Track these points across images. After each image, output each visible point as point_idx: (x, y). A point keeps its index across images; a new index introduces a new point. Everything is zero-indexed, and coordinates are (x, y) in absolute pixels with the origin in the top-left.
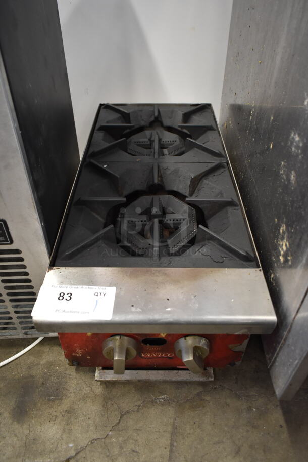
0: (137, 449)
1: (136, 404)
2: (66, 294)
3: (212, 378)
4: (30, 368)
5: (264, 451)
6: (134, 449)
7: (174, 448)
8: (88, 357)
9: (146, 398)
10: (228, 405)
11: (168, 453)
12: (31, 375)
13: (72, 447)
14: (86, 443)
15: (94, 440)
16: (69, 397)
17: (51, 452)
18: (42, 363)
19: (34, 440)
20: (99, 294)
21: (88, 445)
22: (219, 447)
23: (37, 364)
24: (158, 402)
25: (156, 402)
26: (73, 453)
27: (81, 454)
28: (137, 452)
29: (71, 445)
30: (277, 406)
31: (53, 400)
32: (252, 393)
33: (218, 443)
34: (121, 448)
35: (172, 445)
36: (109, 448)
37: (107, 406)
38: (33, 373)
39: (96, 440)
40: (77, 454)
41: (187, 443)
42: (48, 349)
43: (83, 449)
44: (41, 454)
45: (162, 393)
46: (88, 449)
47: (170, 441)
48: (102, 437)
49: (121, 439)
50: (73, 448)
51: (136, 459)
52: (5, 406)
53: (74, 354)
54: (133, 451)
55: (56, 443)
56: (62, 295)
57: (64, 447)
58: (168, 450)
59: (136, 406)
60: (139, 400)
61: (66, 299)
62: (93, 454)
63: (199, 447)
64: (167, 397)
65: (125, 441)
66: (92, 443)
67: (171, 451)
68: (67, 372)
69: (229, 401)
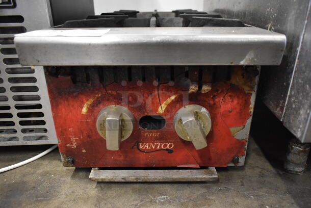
1: (132, 203)
3: (215, 175)
4: (24, 176)
8: (84, 151)
9: (144, 198)
10: (237, 204)
12: (23, 181)
16: (59, 198)
18: (38, 172)
23: (32, 174)
24: (157, 202)
25: (155, 202)
30: (292, 204)
31: (40, 201)
32: (260, 193)
37: (99, 205)
38: (26, 179)
42: (47, 163)
45: (162, 194)
53: (68, 145)
59: (133, 205)
60: (136, 200)
64: (167, 197)
68: (62, 179)
69: (236, 200)
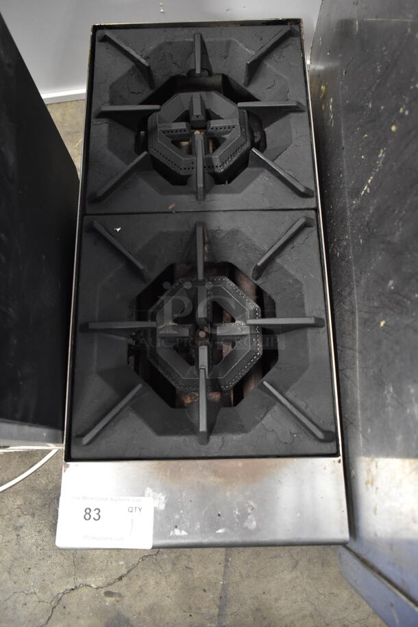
0: (191, 565)
2: (92, 510)
5: (322, 565)
6: (187, 565)
7: (229, 564)
11: (223, 568)
13: (122, 565)
14: (137, 560)
15: (144, 556)
17: (102, 570)
19: (82, 558)
20: (134, 509)
21: (139, 562)
22: (276, 561)
26: (124, 571)
27: (132, 572)
28: (190, 569)
29: (121, 563)
33: (276, 557)
34: (174, 564)
35: (227, 561)
36: (161, 565)
39: (147, 556)
40: (128, 572)
41: (242, 558)
43: (135, 566)
44: (92, 572)
46: (140, 566)
47: (224, 557)
48: (154, 553)
49: (173, 555)
50: (124, 566)
51: (190, 575)
52: (43, 522)
54: (187, 567)
55: (105, 561)
56: (88, 511)
57: (114, 564)
58: (222, 565)
61: (94, 519)
62: (146, 571)
63: (255, 561)
65: (177, 558)
66: (143, 560)
67: (226, 567)
